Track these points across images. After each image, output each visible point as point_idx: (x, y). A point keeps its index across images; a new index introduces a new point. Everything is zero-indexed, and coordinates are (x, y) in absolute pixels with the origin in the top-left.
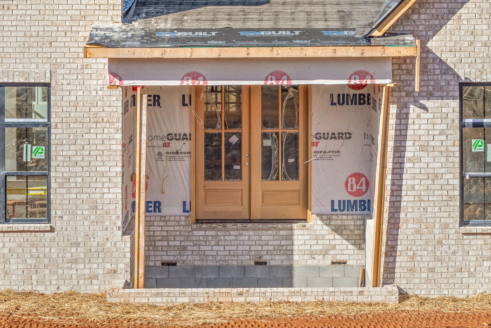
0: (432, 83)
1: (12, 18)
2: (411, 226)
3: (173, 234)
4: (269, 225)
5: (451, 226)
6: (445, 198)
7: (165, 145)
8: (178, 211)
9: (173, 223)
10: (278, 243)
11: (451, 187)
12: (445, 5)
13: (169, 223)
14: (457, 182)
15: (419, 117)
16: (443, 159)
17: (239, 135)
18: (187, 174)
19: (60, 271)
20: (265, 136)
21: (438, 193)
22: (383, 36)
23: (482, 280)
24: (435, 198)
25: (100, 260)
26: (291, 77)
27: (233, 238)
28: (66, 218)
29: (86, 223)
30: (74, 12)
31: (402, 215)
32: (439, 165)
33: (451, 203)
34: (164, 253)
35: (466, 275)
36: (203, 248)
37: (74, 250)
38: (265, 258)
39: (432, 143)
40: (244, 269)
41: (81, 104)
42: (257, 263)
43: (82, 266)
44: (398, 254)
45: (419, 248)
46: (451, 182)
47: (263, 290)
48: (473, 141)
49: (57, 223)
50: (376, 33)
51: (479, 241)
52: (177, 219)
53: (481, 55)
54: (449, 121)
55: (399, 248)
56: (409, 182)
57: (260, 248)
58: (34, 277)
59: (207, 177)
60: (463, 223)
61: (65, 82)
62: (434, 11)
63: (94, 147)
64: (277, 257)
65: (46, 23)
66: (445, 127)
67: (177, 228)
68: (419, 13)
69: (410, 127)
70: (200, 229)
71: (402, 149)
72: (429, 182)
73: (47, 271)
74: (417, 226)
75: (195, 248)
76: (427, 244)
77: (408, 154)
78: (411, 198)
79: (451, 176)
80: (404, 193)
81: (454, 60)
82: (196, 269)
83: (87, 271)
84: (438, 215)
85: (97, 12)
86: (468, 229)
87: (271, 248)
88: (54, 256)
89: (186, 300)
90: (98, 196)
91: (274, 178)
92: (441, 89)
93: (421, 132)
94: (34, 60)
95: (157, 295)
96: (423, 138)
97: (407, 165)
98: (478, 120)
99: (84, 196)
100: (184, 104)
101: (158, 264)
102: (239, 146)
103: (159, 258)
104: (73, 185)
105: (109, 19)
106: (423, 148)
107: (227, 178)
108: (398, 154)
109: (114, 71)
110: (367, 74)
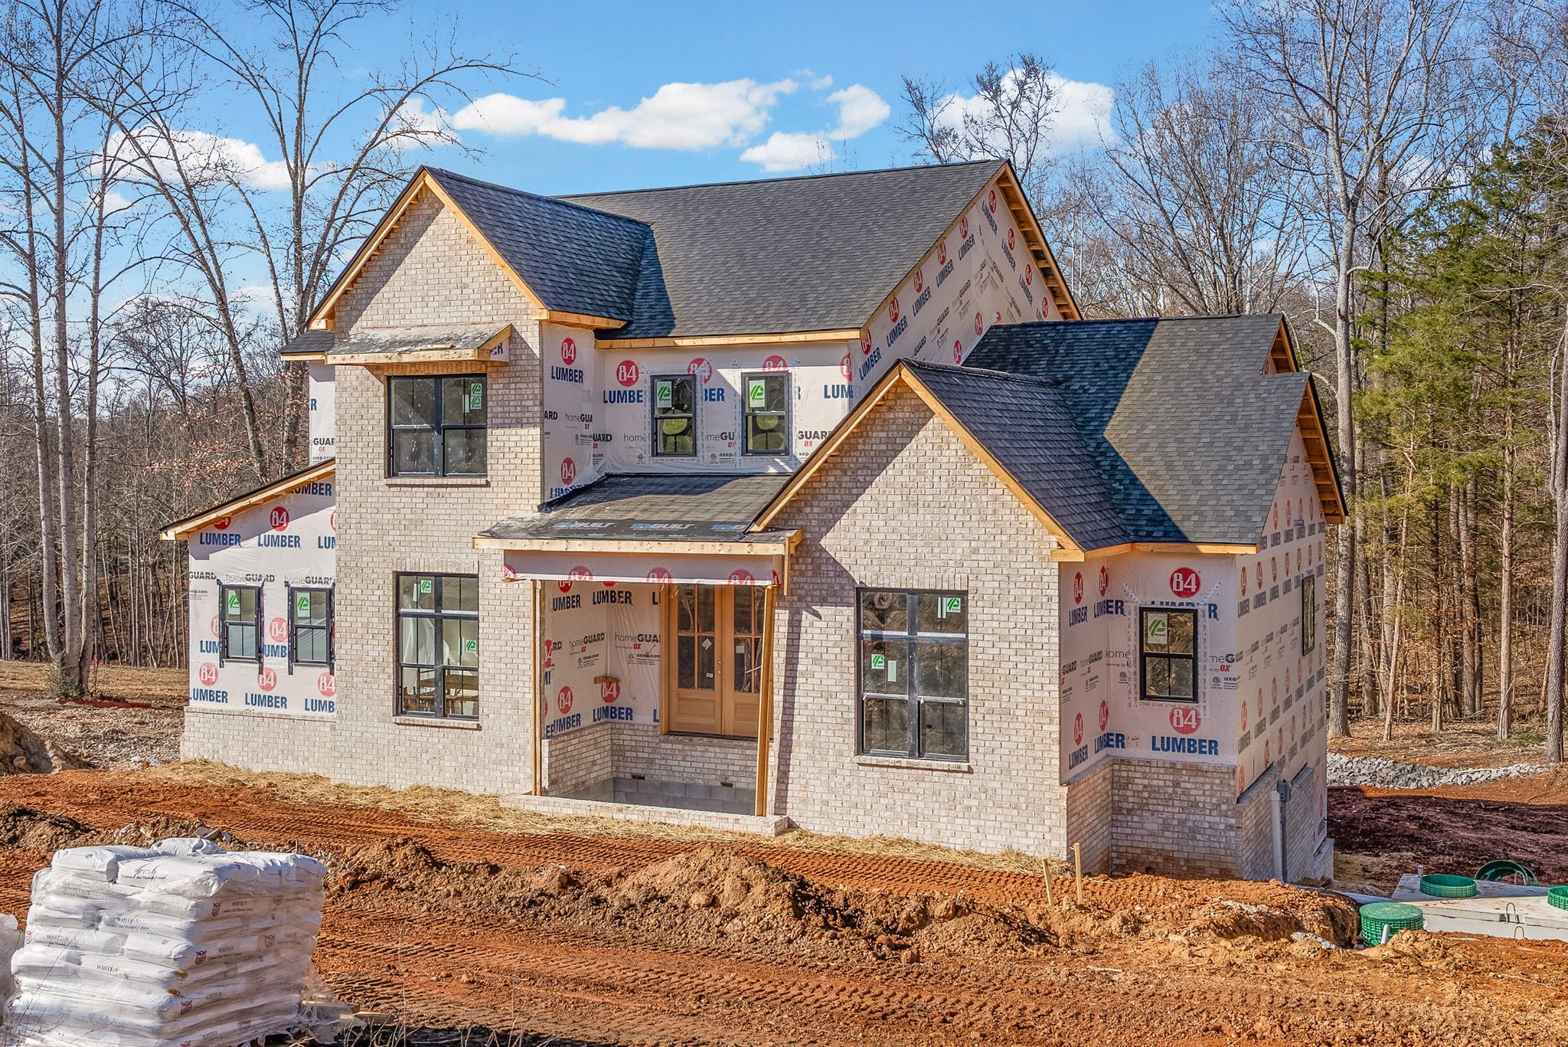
0: (825, 587)
1: (446, 506)
2: (803, 750)
3: (642, 744)
4: (735, 743)
5: (845, 754)
6: (839, 721)
7: (637, 647)
8: (649, 720)
9: (641, 733)
10: (744, 763)
11: (846, 709)
12: (839, 497)
13: (638, 733)
14: (852, 703)
15: (812, 625)
16: (837, 676)
17: (712, 639)
18: (657, 679)
19: (487, 772)
20: (737, 642)
21: (831, 714)
22: (764, 531)
23: (879, 821)
24: (829, 720)
25: (521, 764)
27: (699, 754)
28: (491, 716)
29: (510, 723)
30: (499, 501)
31: (795, 737)
32: (832, 682)
33: (846, 727)
34: (633, 765)
35: (862, 812)
36: (670, 763)
37: (498, 750)
38: (732, 779)
39: (825, 656)
40: (710, 789)
41: (504, 598)
42: (724, 784)
43: (506, 769)
44: (790, 781)
45: (812, 776)
46: (845, 702)
48: (873, 656)
49: (484, 721)
50: (755, 528)
51: (876, 773)
52: (646, 728)
53: (877, 556)
54: (843, 632)
55: (791, 774)
56: (802, 700)
57: (726, 767)
58: (464, 776)
59: (681, 685)
60: (861, 749)
61: (491, 574)
62: (827, 504)
63: (516, 644)
64: (743, 780)
65: (474, 512)
66: (838, 638)
67: (645, 739)
68: (812, 506)
69: (803, 636)
70: (667, 742)
71: (794, 661)
72: (823, 701)
73: (475, 771)
74: (810, 751)
75: (663, 762)
76: (820, 772)
77: (800, 668)
78: (804, 719)
79: (845, 695)
80: (796, 712)
81: (849, 561)
83: (510, 775)
84: (832, 739)
85: (519, 501)
86: (867, 759)
87: (737, 768)
88: (482, 756)
89: (570, 811)
90: (520, 695)
91: (746, 689)
92: (835, 595)
93: (814, 643)
94: (464, 551)
95: (544, 804)
96: (815, 650)
97: (800, 680)
98: (878, 632)
99: (508, 695)
100: (654, 603)
101: (628, 776)
102: (712, 650)
103: (628, 770)
104: (498, 682)
105: (530, 508)
106: (815, 662)
107: (701, 686)
108: (790, 667)
109: (509, 563)
110: (747, 573)
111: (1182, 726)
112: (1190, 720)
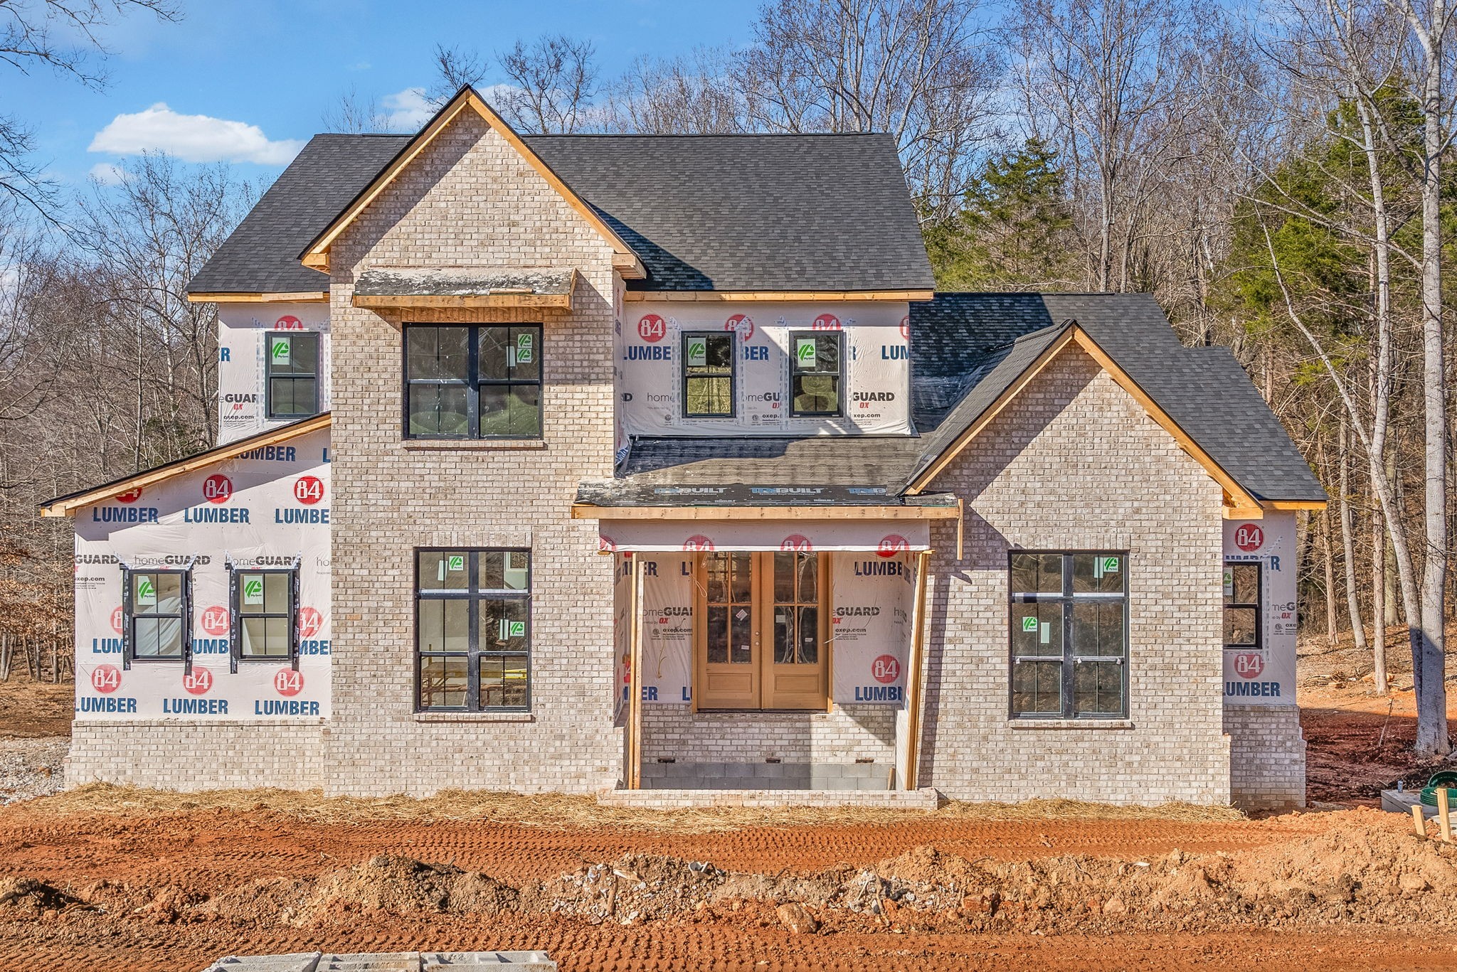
0: (976, 550)
1: (487, 472)
2: (951, 718)
3: (671, 725)
4: (784, 716)
5: (998, 719)
6: (991, 686)
7: (662, 621)
8: (677, 698)
9: (671, 713)
10: (793, 736)
11: (998, 673)
12: (991, 459)
13: (666, 713)
14: (1006, 667)
15: (960, 590)
16: (989, 640)
17: (748, 609)
18: (687, 654)
19: (542, 769)
20: (778, 611)
21: (984, 679)
22: (919, 494)
23: (1035, 783)
24: (979, 686)
25: (588, 756)
26: (812, 542)
27: (741, 730)
28: (548, 706)
29: (572, 712)
30: (559, 465)
31: (941, 706)
32: (984, 647)
33: (999, 692)
34: (662, 748)
35: (1016, 776)
36: (706, 742)
37: (558, 743)
38: (779, 755)
39: (976, 621)
40: (753, 767)
41: (566, 572)
42: (768, 761)
43: (567, 762)
44: (936, 751)
45: (961, 744)
46: (998, 667)
47: (779, 792)
48: (1025, 619)
49: (539, 713)
50: (911, 491)
51: (1032, 737)
52: (676, 707)
53: (1033, 518)
54: (996, 595)
55: (938, 744)
56: (950, 667)
57: (772, 743)
58: (512, 775)
59: (711, 659)
60: (1013, 715)
61: (548, 546)
62: (978, 466)
63: (581, 623)
64: (793, 754)
65: (526, 478)
66: (991, 602)
67: (676, 719)
68: (961, 468)
69: (951, 601)
70: (702, 720)
71: (940, 627)
72: (973, 667)
73: (527, 768)
74: (958, 719)
75: (697, 742)
76: (969, 740)
77: (948, 634)
78: (952, 686)
79: (999, 660)
80: (943, 679)
81: (1002, 523)
82: (698, 767)
83: (573, 769)
84: (983, 705)
85: (585, 466)
86: (1018, 722)
87: (786, 743)
88: (536, 750)
89: (689, 803)
90: (586, 680)
91: (789, 660)
92: (987, 558)
93: (963, 608)
94: (512, 521)
95: (656, 797)
96: (965, 615)
97: (947, 647)
98: (1031, 595)
99: (570, 681)
100: (684, 573)
101: (654, 760)
102: (747, 621)
103: (655, 754)
104: (557, 667)
105: (600, 473)
106: (967, 627)
107: (734, 660)
108: (936, 634)
109: (605, 534)
110: (901, 538)
111: (1246, 671)
112: (1254, 665)
